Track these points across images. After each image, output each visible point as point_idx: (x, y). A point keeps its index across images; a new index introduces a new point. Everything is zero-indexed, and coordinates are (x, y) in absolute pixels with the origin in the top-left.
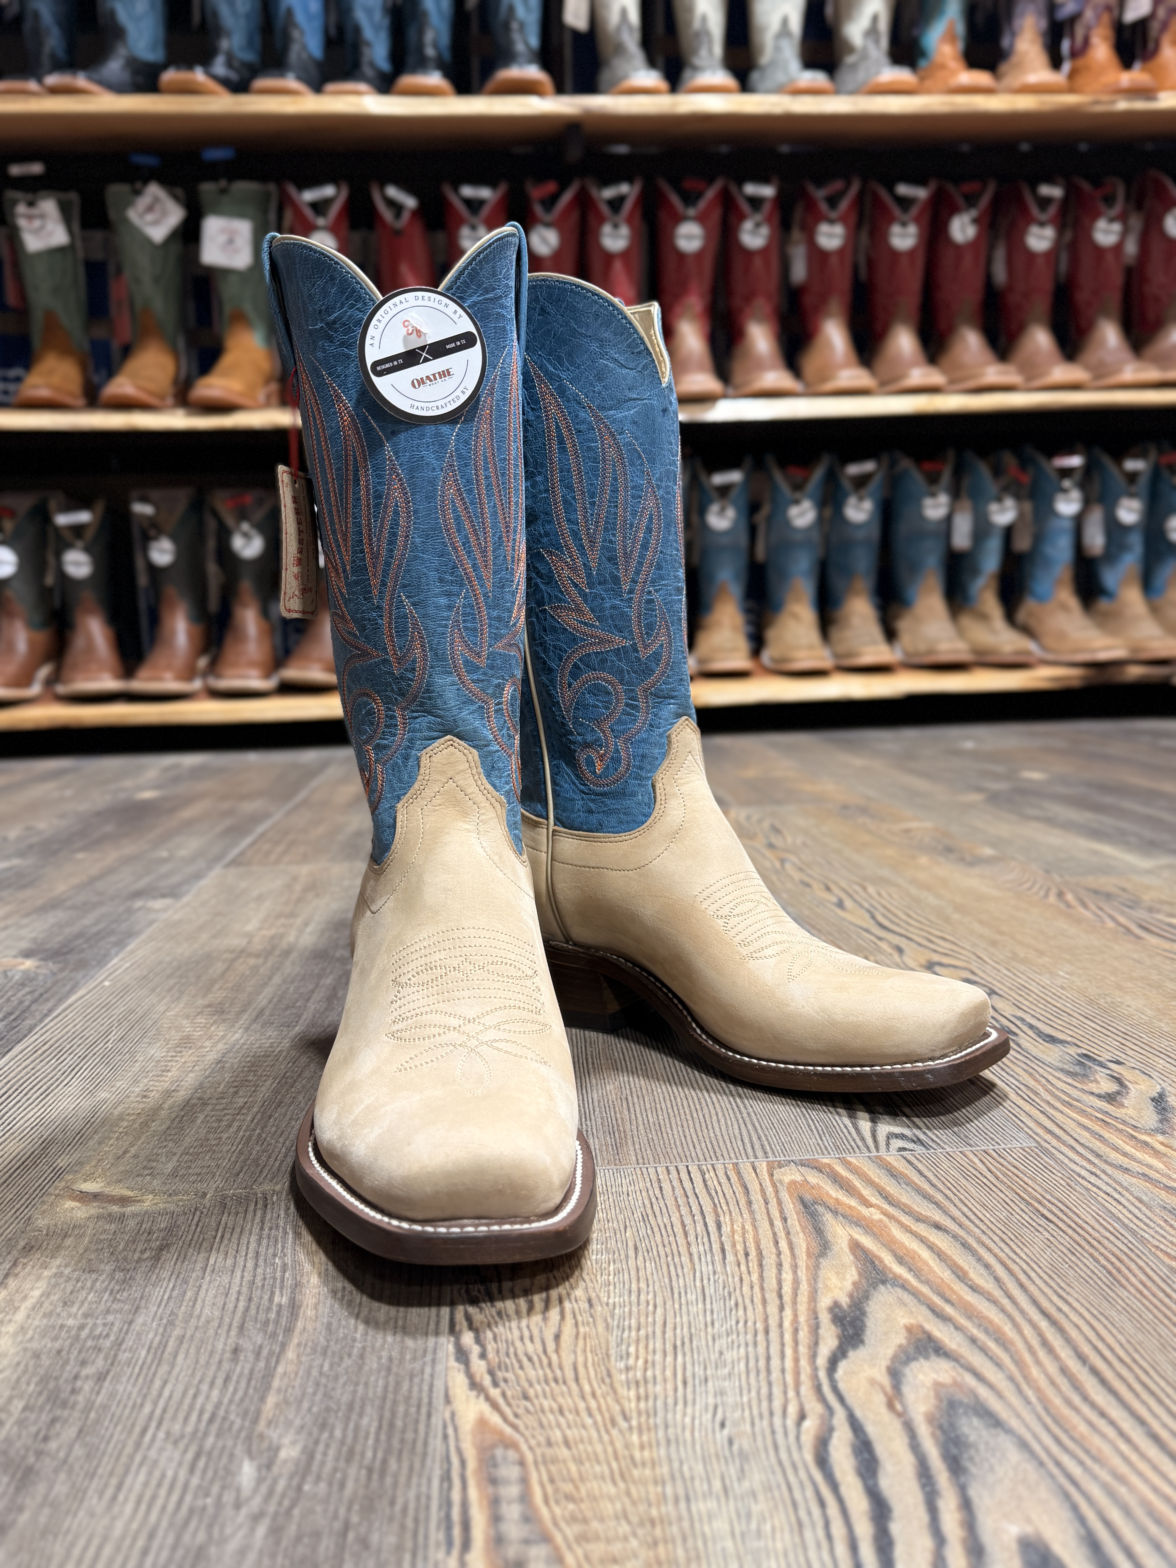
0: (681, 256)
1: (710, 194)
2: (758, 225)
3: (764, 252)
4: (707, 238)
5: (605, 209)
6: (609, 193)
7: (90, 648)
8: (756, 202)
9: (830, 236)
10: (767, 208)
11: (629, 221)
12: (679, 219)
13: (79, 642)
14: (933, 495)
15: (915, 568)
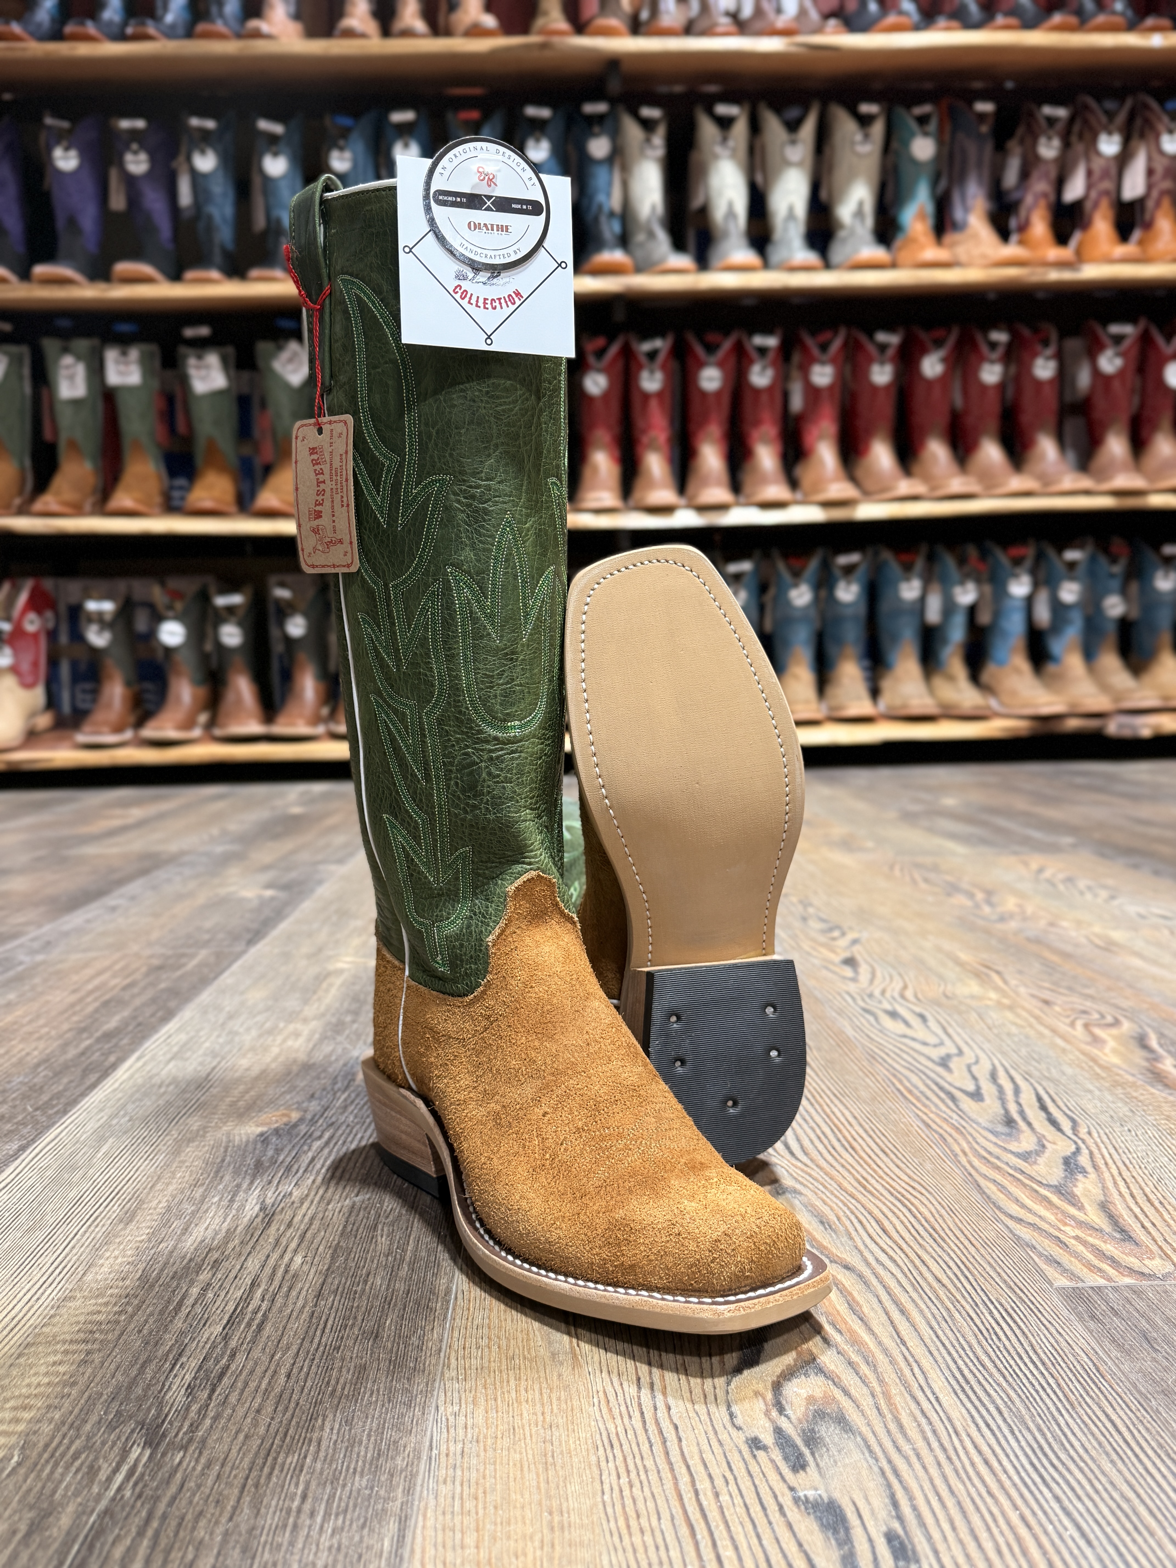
0: (704, 394)
1: (727, 345)
2: (764, 368)
3: (770, 389)
4: (726, 379)
5: (643, 360)
6: (646, 347)
7: (239, 701)
8: (762, 351)
9: (822, 375)
10: (771, 355)
11: (664, 368)
12: (701, 365)
13: (230, 697)
14: (908, 579)
15: (895, 638)
